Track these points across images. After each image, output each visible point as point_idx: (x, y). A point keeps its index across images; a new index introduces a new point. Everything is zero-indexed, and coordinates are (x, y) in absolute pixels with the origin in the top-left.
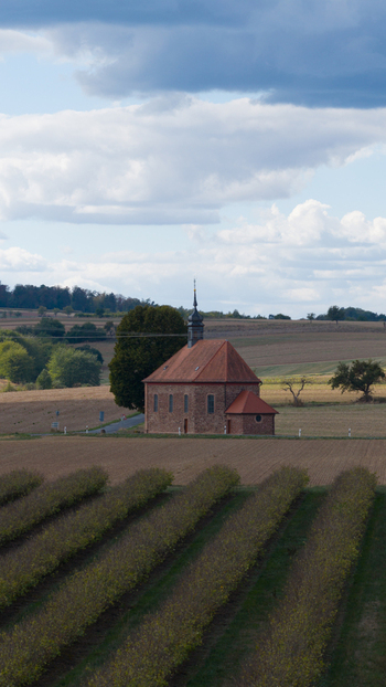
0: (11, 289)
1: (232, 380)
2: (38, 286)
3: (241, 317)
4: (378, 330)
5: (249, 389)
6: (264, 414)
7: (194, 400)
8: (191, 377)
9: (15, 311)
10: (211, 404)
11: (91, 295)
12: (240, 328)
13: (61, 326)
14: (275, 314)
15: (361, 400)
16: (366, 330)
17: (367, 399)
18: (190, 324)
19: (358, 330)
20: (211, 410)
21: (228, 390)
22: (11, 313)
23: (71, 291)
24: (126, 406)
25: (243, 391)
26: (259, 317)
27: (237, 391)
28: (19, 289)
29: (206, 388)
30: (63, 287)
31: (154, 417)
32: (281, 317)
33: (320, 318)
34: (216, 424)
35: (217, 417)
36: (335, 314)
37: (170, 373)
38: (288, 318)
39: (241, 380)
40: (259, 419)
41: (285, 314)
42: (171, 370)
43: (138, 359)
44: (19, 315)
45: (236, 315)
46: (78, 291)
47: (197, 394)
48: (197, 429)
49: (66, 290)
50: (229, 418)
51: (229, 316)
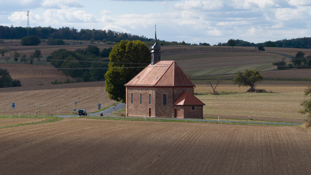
0: (79, 31)
1: (178, 85)
2: (92, 29)
3: (186, 44)
4: (253, 51)
5: (188, 90)
6: (196, 105)
7: (154, 97)
8: (153, 83)
9: (80, 41)
10: (165, 99)
11: (116, 34)
12: (185, 50)
13: (98, 49)
14: (203, 43)
15: (249, 91)
16: (247, 51)
17: (252, 90)
18: (153, 51)
19: (243, 51)
20: (165, 103)
21: (175, 91)
22: (78, 42)
23: (107, 32)
24: (115, 100)
25: (184, 92)
26: (195, 45)
27: (181, 92)
28: (83, 31)
29: (162, 90)
30: (103, 30)
31: (131, 106)
32: (205, 44)
33: (224, 45)
34: (168, 111)
35: (168, 107)
36: (232, 43)
37: (140, 80)
38: (208, 45)
39: (183, 85)
40: (193, 108)
41: (207, 43)
42: (142, 78)
43: (122, 72)
44: (81, 43)
45: (184, 43)
46: (110, 32)
47: (156, 93)
48: (157, 115)
49: (105, 31)
50: (175, 108)
51: (180, 44)
